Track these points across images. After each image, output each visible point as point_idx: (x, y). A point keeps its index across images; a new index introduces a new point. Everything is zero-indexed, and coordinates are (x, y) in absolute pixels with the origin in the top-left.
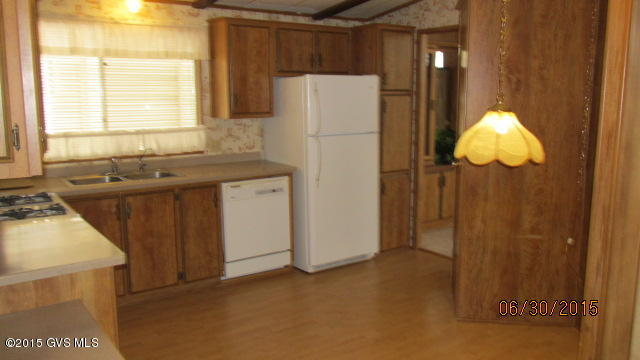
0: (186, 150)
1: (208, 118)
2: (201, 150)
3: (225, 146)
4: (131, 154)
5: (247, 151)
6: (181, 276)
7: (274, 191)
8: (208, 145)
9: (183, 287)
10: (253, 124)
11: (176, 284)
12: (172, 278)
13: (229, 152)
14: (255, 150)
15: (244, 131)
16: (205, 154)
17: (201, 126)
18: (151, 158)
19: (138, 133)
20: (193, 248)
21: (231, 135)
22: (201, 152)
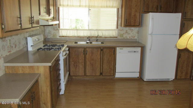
0: (111, 36)
1: (119, 27)
2: (116, 36)
3: (124, 36)
4: (95, 36)
5: (132, 38)
6: (101, 74)
7: (135, 52)
8: (118, 35)
9: (101, 77)
10: (135, 29)
11: (100, 76)
12: (98, 74)
13: (126, 38)
14: (135, 38)
15: (132, 32)
16: (118, 38)
17: (117, 29)
18: (100, 38)
19: (97, 30)
20: (105, 66)
21: (127, 33)
22: (117, 37)
